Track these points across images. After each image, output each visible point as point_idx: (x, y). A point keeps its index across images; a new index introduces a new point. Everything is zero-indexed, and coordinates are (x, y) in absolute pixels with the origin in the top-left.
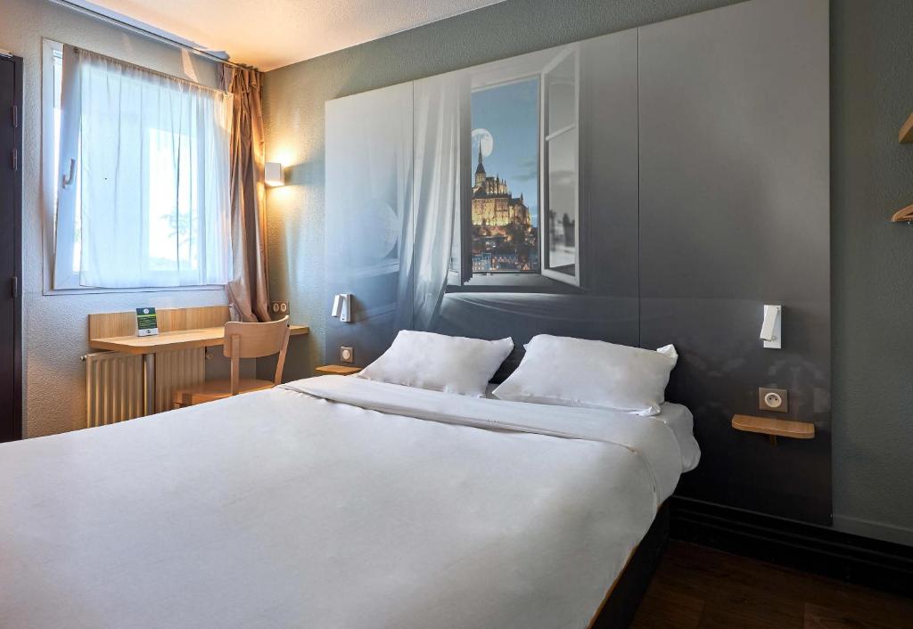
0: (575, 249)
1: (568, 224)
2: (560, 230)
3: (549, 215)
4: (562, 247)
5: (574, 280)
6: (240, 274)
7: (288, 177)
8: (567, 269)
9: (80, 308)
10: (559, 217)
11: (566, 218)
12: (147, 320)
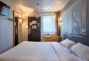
0: (85, 29)
1: (84, 25)
2: (83, 26)
3: (82, 23)
4: (83, 29)
5: (85, 34)
6: (56, 31)
7: (61, 22)
8: (84, 32)
9: (44, 33)
10: (83, 24)
11: (84, 24)
12: (48, 35)
